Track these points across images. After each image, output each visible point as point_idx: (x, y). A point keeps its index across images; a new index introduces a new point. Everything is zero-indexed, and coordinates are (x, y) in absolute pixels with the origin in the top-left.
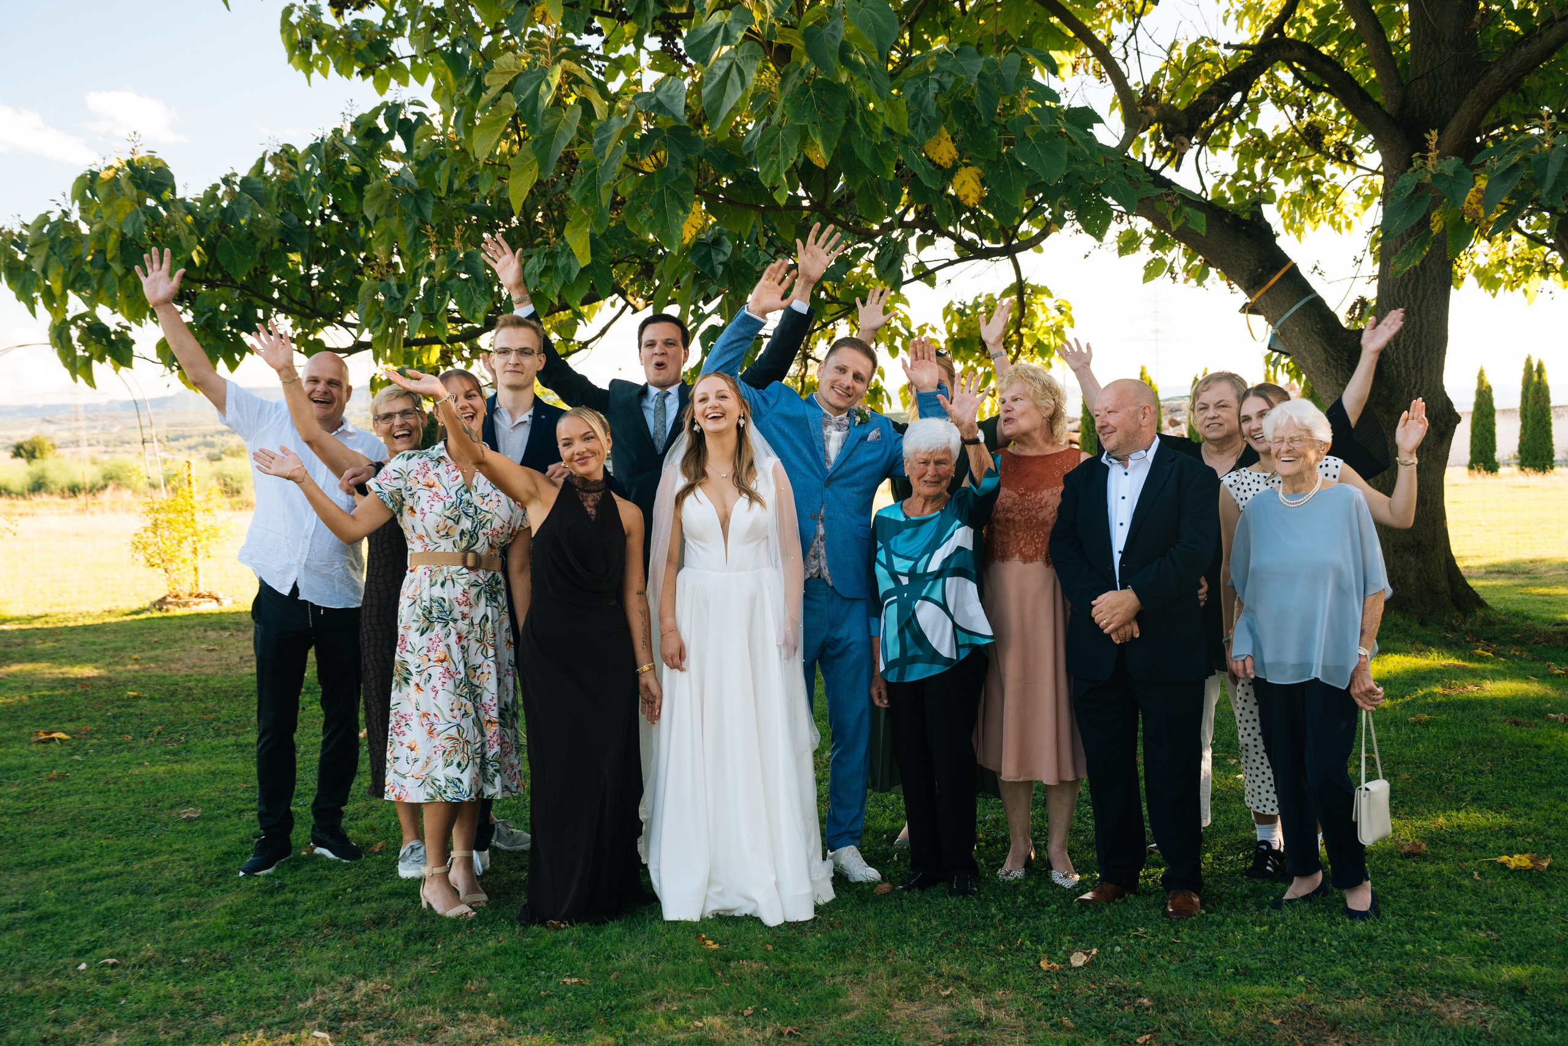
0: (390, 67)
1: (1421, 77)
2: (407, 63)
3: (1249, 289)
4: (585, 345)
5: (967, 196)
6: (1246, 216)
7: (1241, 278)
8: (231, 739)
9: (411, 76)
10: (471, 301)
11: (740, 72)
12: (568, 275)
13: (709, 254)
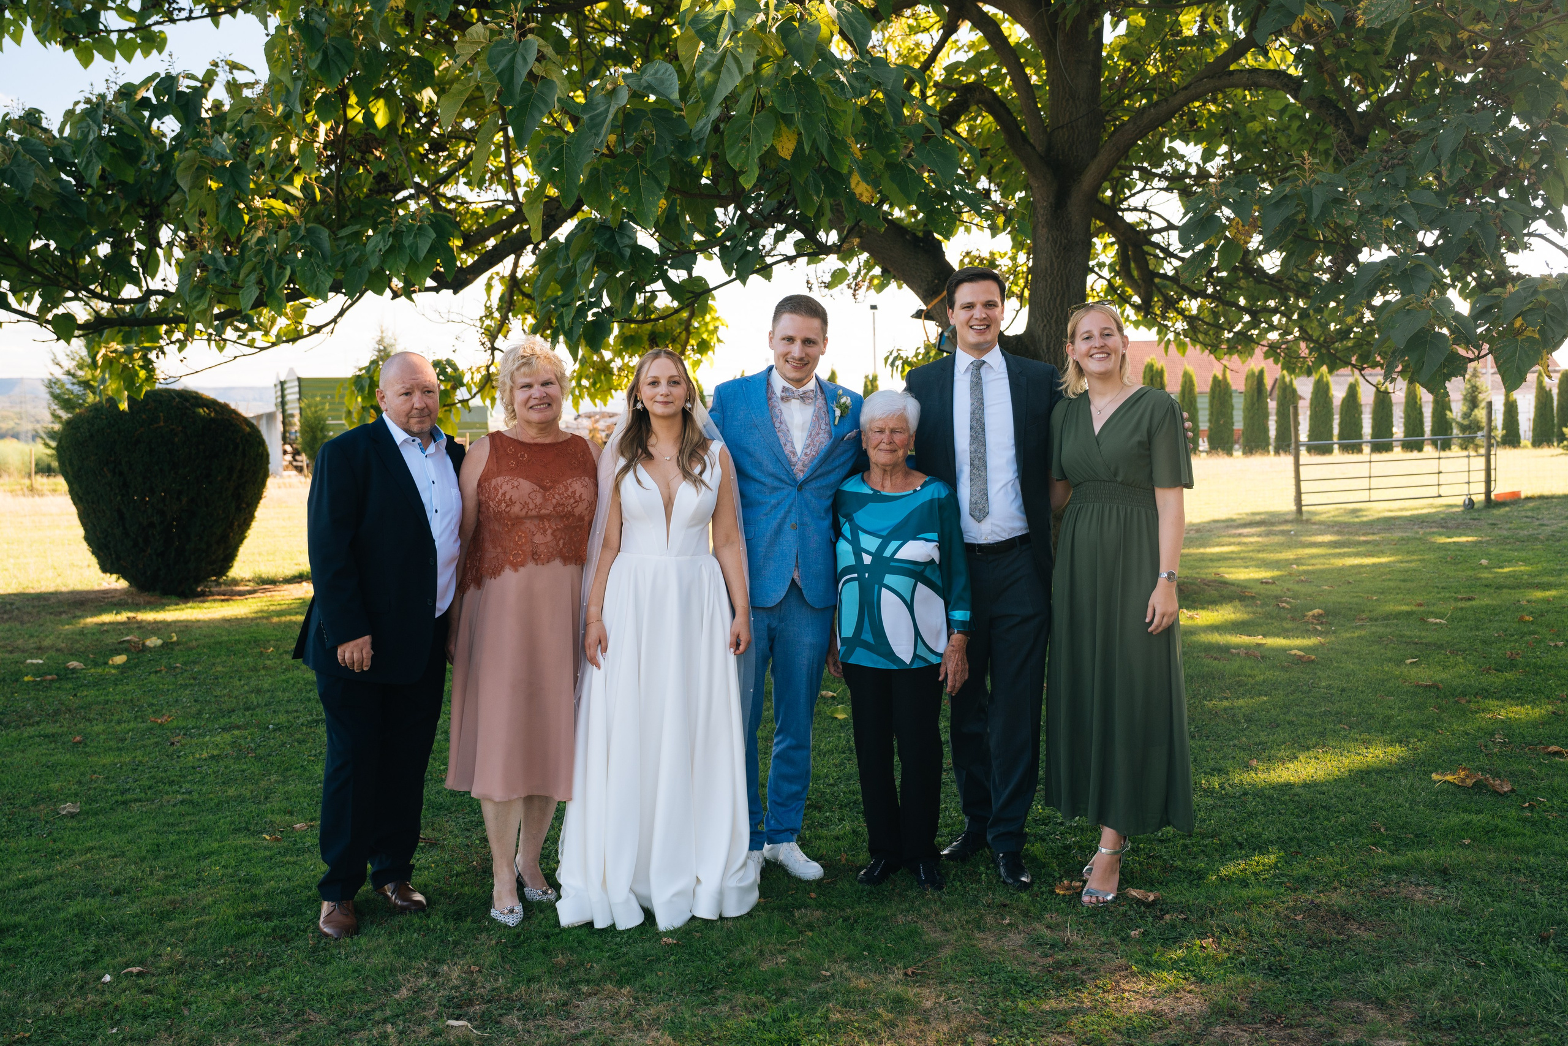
0: (94, 40)
1: (1062, 127)
2: (114, 37)
3: (925, 299)
4: (318, 329)
5: (861, 195)
6: (920, 234)
7: (920, 287)
8: (30, 731)
9: (117, 53)
10: (314, 276)
11: (737, 60)
12: (416, 253)
13: (613, 237)
